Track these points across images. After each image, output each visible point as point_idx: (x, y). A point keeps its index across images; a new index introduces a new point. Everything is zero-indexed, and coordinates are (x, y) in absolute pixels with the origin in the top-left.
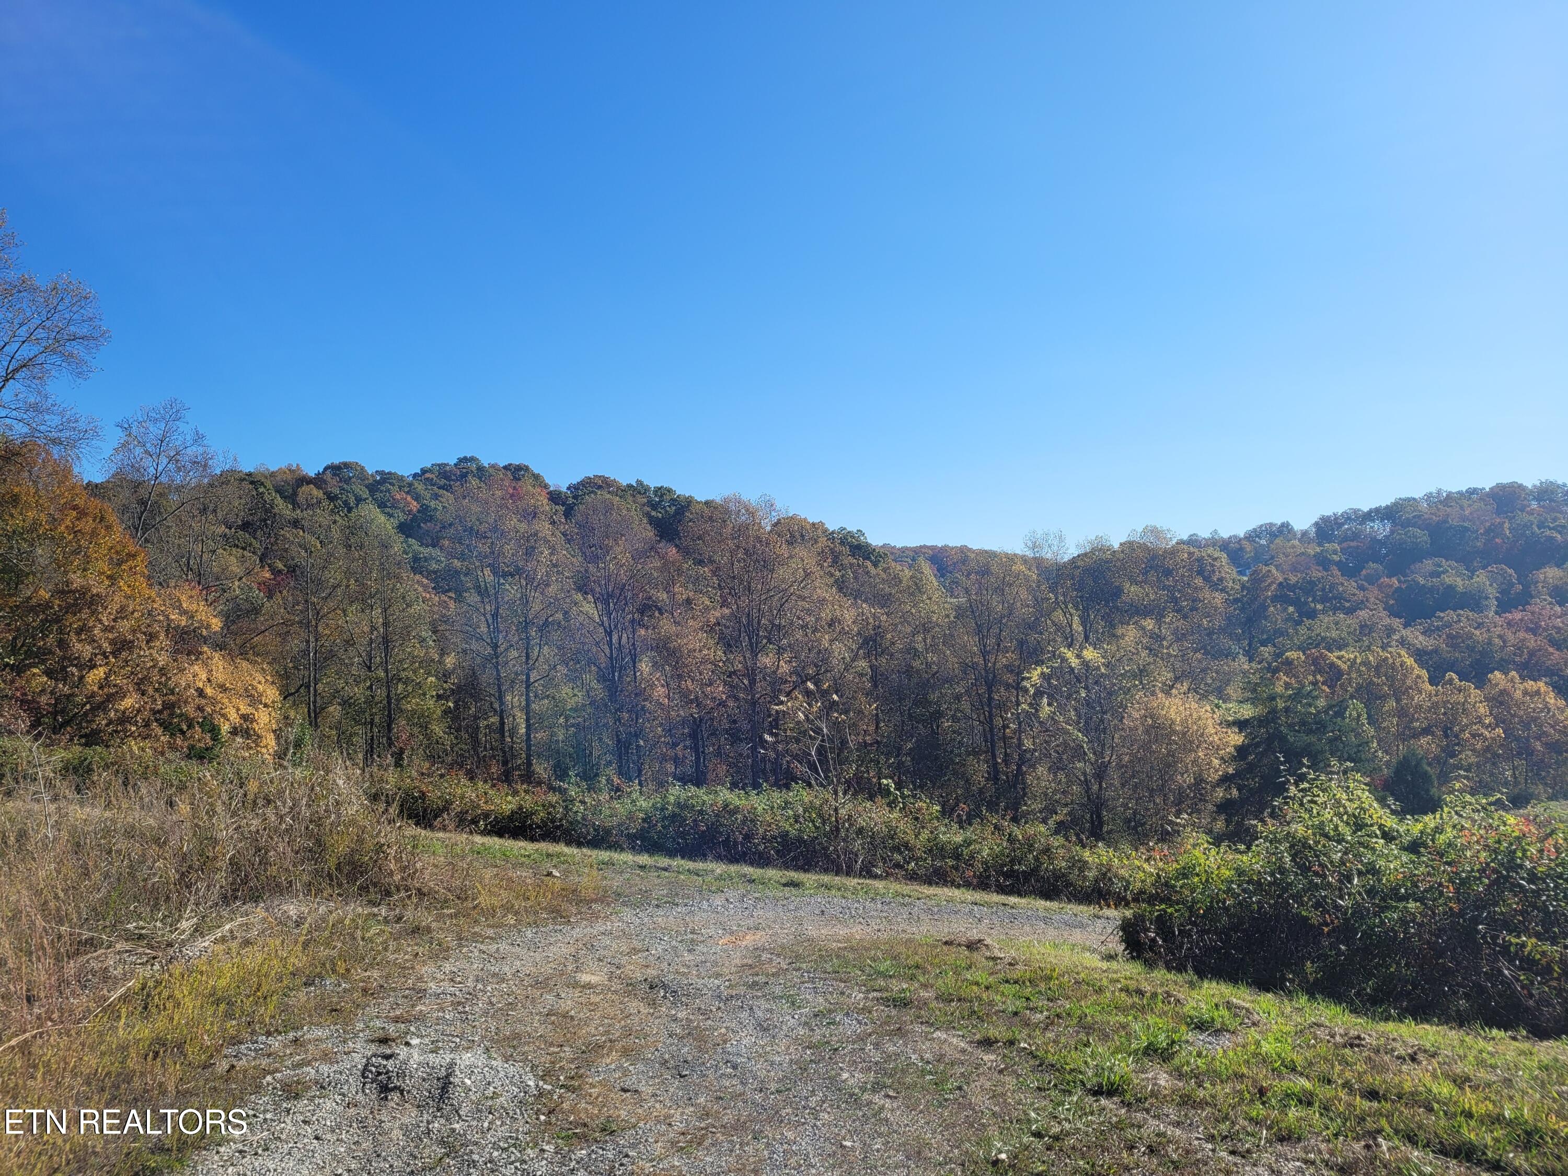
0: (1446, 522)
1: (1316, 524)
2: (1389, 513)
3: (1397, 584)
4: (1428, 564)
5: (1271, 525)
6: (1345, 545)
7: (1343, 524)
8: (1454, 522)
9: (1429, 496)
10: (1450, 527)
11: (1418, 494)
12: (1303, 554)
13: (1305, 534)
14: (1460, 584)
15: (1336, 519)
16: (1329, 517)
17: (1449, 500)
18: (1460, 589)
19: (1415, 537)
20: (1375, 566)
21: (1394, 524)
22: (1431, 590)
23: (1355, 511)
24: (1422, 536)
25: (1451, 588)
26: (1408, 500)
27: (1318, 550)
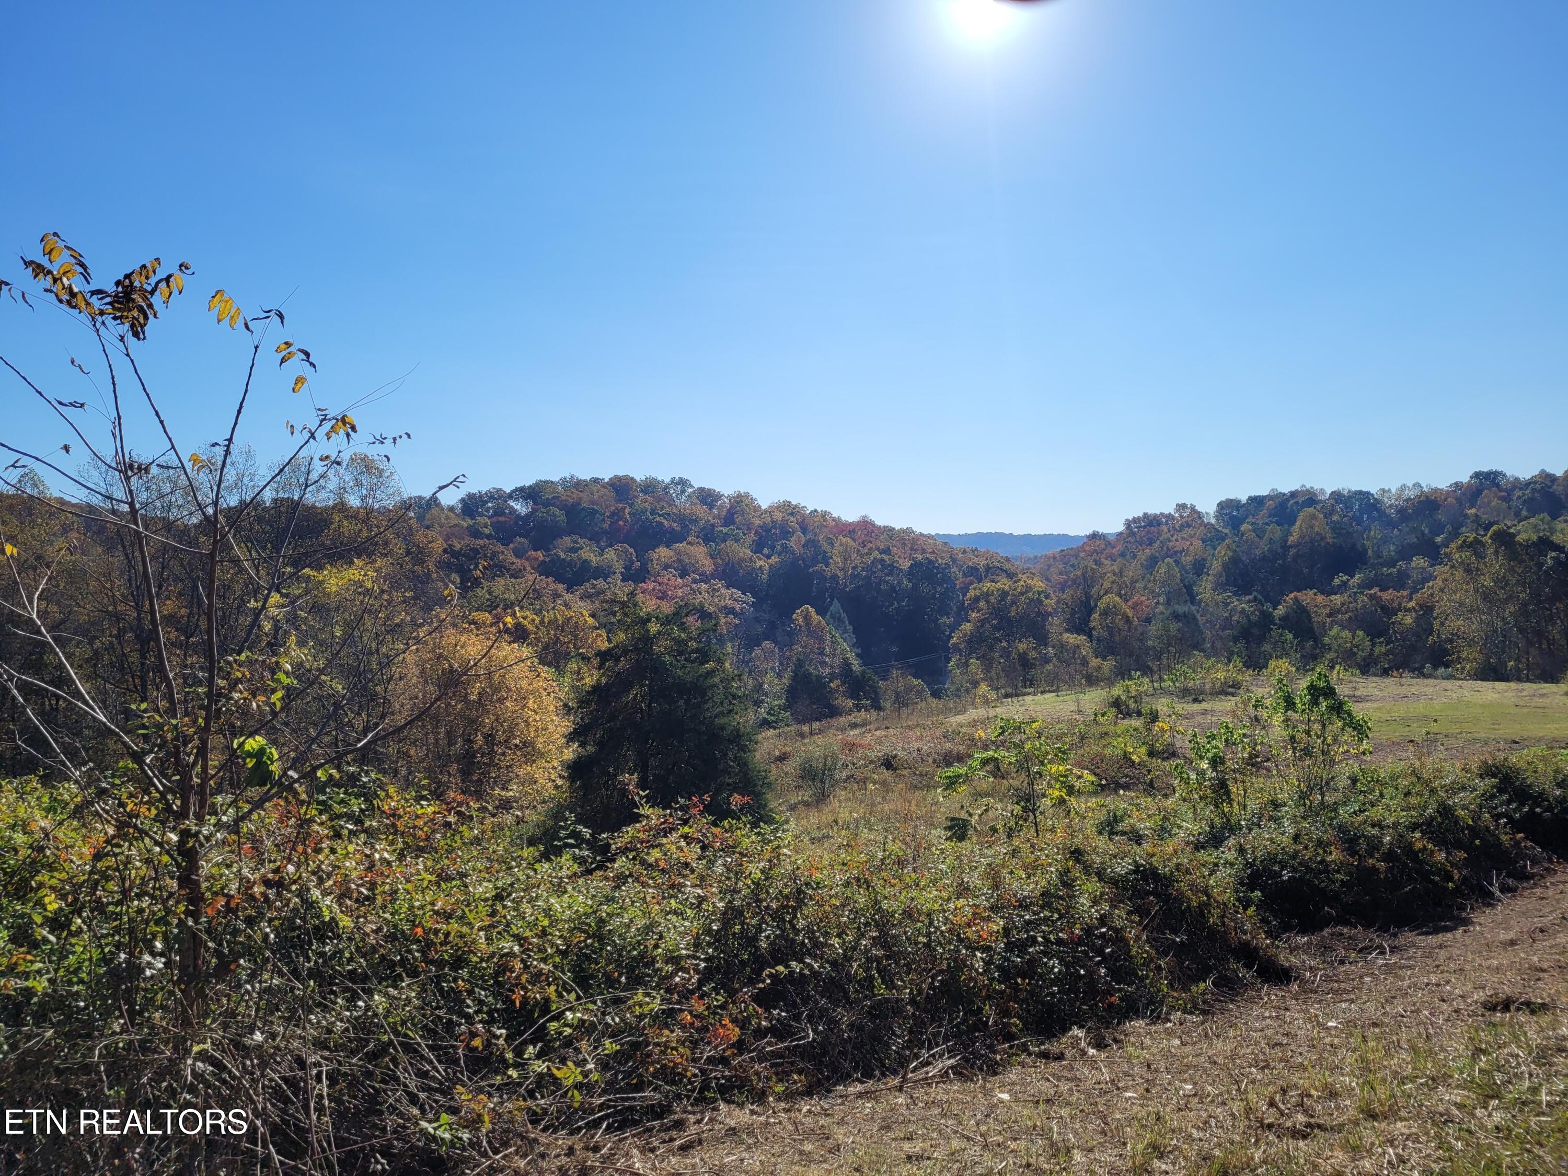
0: (579, 504)
1: (463, 500)
2: (530, 493)
3: (541, 558)
4: (567, 541)
5: (420, 498)
6: (494, 519)
7: (487, 502)
8: (585, 504)
9: (564, 480)
10: (583, 509)
11: (555, 478)
12: (456, 525)
13: (451, 509)
14: (594, 559)
15: (481, 496)
16: (474, 494)
17: (579, 485)
18: (594, 564)
19: (554, 515)
20: (522, 540)
21: (535, 503)
22: (570, 564)
23: (498, 491)
24: (561, 516)
25: (586, 562)
26: (547, 482)
27: (471, 522)
